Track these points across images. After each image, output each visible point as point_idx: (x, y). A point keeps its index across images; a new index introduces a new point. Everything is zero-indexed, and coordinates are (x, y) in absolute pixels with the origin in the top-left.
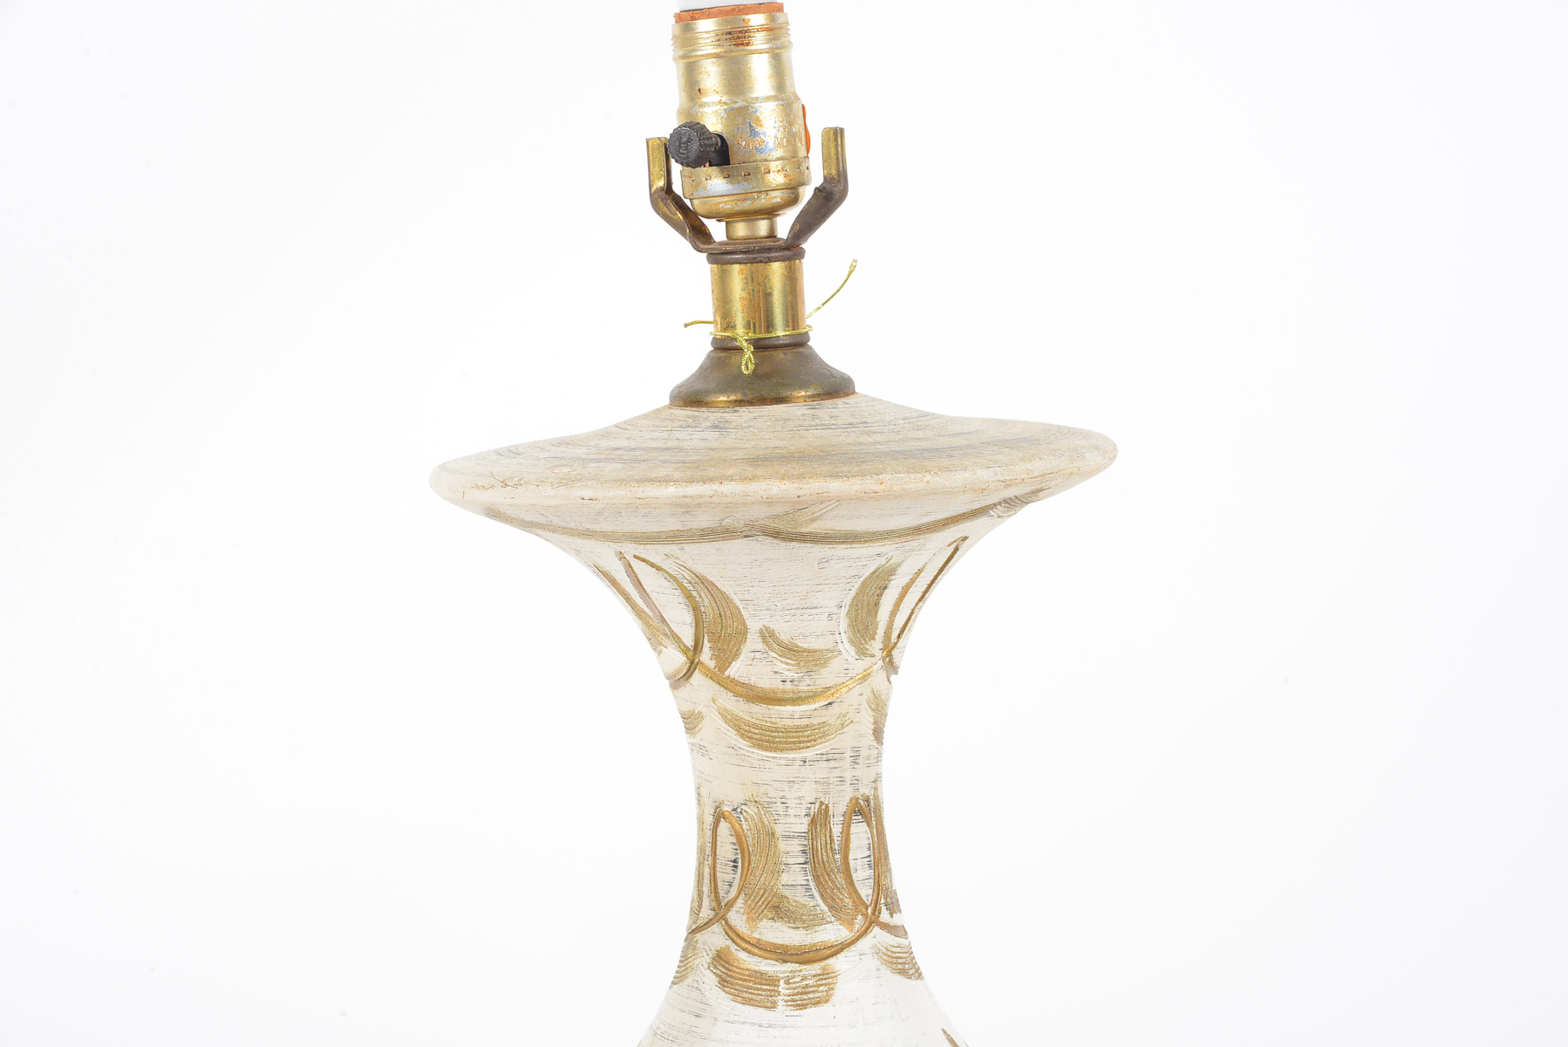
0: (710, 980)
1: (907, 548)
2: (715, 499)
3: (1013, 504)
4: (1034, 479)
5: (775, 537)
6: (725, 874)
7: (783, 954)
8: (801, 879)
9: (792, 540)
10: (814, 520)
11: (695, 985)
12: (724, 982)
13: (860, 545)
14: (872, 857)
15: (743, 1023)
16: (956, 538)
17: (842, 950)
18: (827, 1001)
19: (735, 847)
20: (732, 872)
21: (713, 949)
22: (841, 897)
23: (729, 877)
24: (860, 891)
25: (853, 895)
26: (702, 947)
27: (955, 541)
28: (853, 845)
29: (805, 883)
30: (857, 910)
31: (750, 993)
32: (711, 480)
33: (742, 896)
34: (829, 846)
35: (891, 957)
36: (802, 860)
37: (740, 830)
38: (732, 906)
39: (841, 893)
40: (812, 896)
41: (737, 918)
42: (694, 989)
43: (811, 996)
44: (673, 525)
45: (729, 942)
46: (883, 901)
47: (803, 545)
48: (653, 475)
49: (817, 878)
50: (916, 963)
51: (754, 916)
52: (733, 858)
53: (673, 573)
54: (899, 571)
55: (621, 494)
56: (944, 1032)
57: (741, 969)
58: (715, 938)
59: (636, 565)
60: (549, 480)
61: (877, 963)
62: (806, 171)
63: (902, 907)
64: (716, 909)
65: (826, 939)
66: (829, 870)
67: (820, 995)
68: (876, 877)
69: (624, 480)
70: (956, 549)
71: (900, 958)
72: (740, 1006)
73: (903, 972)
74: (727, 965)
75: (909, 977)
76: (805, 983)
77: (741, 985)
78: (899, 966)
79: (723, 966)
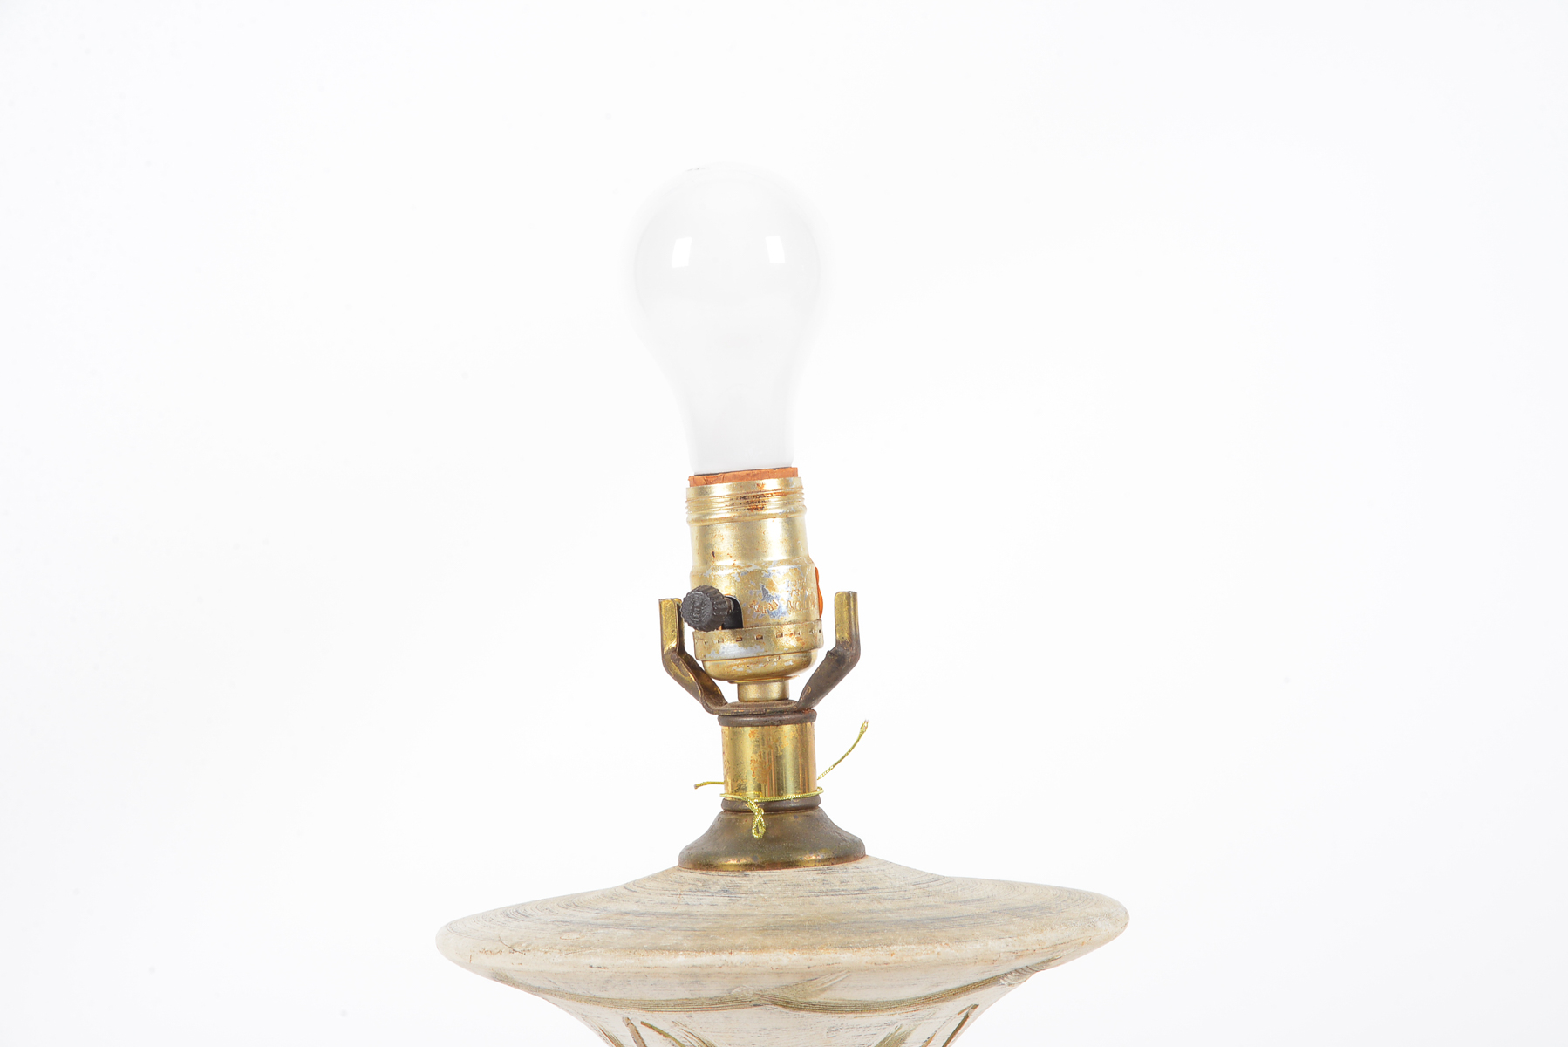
1: (917, 1017)
2: (724, 969)
3: (1023, 973)
4: (1045, 950)
5: (784, 1007)
9: (801, 1009)
10: (824, 990)
13: (869, 1014)
16: (966, 1007)
27: (965, 1009)
32: (721, 950)
44: (681, 993)
47: (812, 1014)
48: (663, 943)
53: (681, 1040)
54: (909, 1040)
55: (630, 962)
59: (644, 1031)
60: (558, 947)
62: (819, 634)
69: (633, 948)
70: (967, 1017)
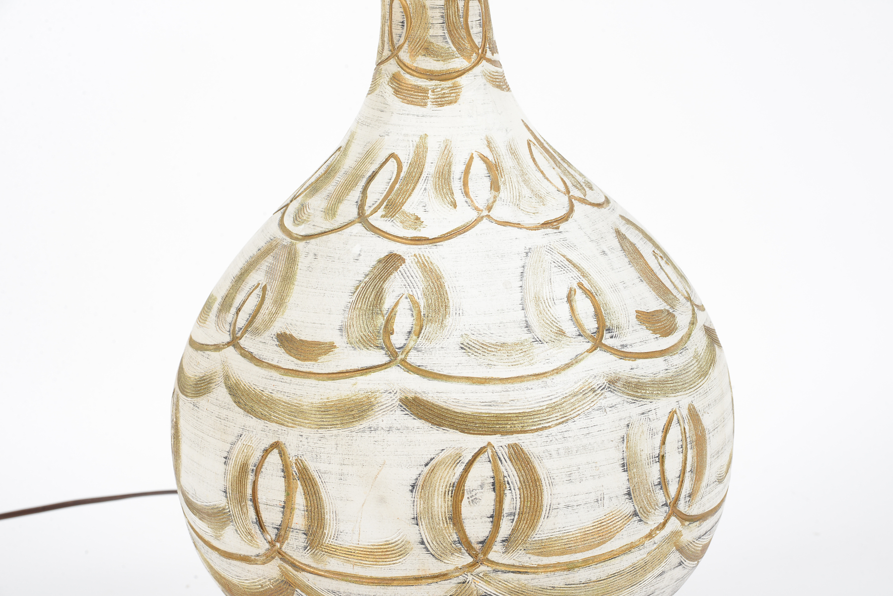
0: (389, 91)
6: (397, 30)
7: (431, 75)
8: (440, 32)
11: (381, 94)
12: (397, 92)
14: (482, 20)
15: (408, 114)
17: (464, 73)
18: (456, 102)
19: (402, 14)
20: (401, 29)
21: (391, 73)
22: (464, 43)
23: (399, 32)
24: (475, 40)
25: (470, 42)
26: (384, 72)
28: (470, 13)
29: (443, 34)
30: (473, 51)
31: (412, 98)
33: (407, 42)
34: (457, 14)
35: (492, 78)
36: (441, 21)
37: (406, 4)
38: (401, 48)
39: (464, 41)
40: (447, 42)
41: (404, 55)
42: (380, 96)
43: (447, 99)
45: (400, 69)
46: (488, 46)
49: (450, 32)
50: (507, 83)
51: (414, 54)
52: (402, 20)
56: (523, 121)
57: (407, 84)
58: (392, 67)
61: (484, 81)
63: (499, 51)
64: (392, 50)
65: (455, 67)
66: (457, 27)
67: (452, 98)
68: (484, 32)
71: (497, 79)
72: (406, 105)
73: (499, 87)
74: (398, 82)
75: (503, 90)
76: (443, 92)
77: (407, 93)
78: (497, 83)
79: (396, 83)
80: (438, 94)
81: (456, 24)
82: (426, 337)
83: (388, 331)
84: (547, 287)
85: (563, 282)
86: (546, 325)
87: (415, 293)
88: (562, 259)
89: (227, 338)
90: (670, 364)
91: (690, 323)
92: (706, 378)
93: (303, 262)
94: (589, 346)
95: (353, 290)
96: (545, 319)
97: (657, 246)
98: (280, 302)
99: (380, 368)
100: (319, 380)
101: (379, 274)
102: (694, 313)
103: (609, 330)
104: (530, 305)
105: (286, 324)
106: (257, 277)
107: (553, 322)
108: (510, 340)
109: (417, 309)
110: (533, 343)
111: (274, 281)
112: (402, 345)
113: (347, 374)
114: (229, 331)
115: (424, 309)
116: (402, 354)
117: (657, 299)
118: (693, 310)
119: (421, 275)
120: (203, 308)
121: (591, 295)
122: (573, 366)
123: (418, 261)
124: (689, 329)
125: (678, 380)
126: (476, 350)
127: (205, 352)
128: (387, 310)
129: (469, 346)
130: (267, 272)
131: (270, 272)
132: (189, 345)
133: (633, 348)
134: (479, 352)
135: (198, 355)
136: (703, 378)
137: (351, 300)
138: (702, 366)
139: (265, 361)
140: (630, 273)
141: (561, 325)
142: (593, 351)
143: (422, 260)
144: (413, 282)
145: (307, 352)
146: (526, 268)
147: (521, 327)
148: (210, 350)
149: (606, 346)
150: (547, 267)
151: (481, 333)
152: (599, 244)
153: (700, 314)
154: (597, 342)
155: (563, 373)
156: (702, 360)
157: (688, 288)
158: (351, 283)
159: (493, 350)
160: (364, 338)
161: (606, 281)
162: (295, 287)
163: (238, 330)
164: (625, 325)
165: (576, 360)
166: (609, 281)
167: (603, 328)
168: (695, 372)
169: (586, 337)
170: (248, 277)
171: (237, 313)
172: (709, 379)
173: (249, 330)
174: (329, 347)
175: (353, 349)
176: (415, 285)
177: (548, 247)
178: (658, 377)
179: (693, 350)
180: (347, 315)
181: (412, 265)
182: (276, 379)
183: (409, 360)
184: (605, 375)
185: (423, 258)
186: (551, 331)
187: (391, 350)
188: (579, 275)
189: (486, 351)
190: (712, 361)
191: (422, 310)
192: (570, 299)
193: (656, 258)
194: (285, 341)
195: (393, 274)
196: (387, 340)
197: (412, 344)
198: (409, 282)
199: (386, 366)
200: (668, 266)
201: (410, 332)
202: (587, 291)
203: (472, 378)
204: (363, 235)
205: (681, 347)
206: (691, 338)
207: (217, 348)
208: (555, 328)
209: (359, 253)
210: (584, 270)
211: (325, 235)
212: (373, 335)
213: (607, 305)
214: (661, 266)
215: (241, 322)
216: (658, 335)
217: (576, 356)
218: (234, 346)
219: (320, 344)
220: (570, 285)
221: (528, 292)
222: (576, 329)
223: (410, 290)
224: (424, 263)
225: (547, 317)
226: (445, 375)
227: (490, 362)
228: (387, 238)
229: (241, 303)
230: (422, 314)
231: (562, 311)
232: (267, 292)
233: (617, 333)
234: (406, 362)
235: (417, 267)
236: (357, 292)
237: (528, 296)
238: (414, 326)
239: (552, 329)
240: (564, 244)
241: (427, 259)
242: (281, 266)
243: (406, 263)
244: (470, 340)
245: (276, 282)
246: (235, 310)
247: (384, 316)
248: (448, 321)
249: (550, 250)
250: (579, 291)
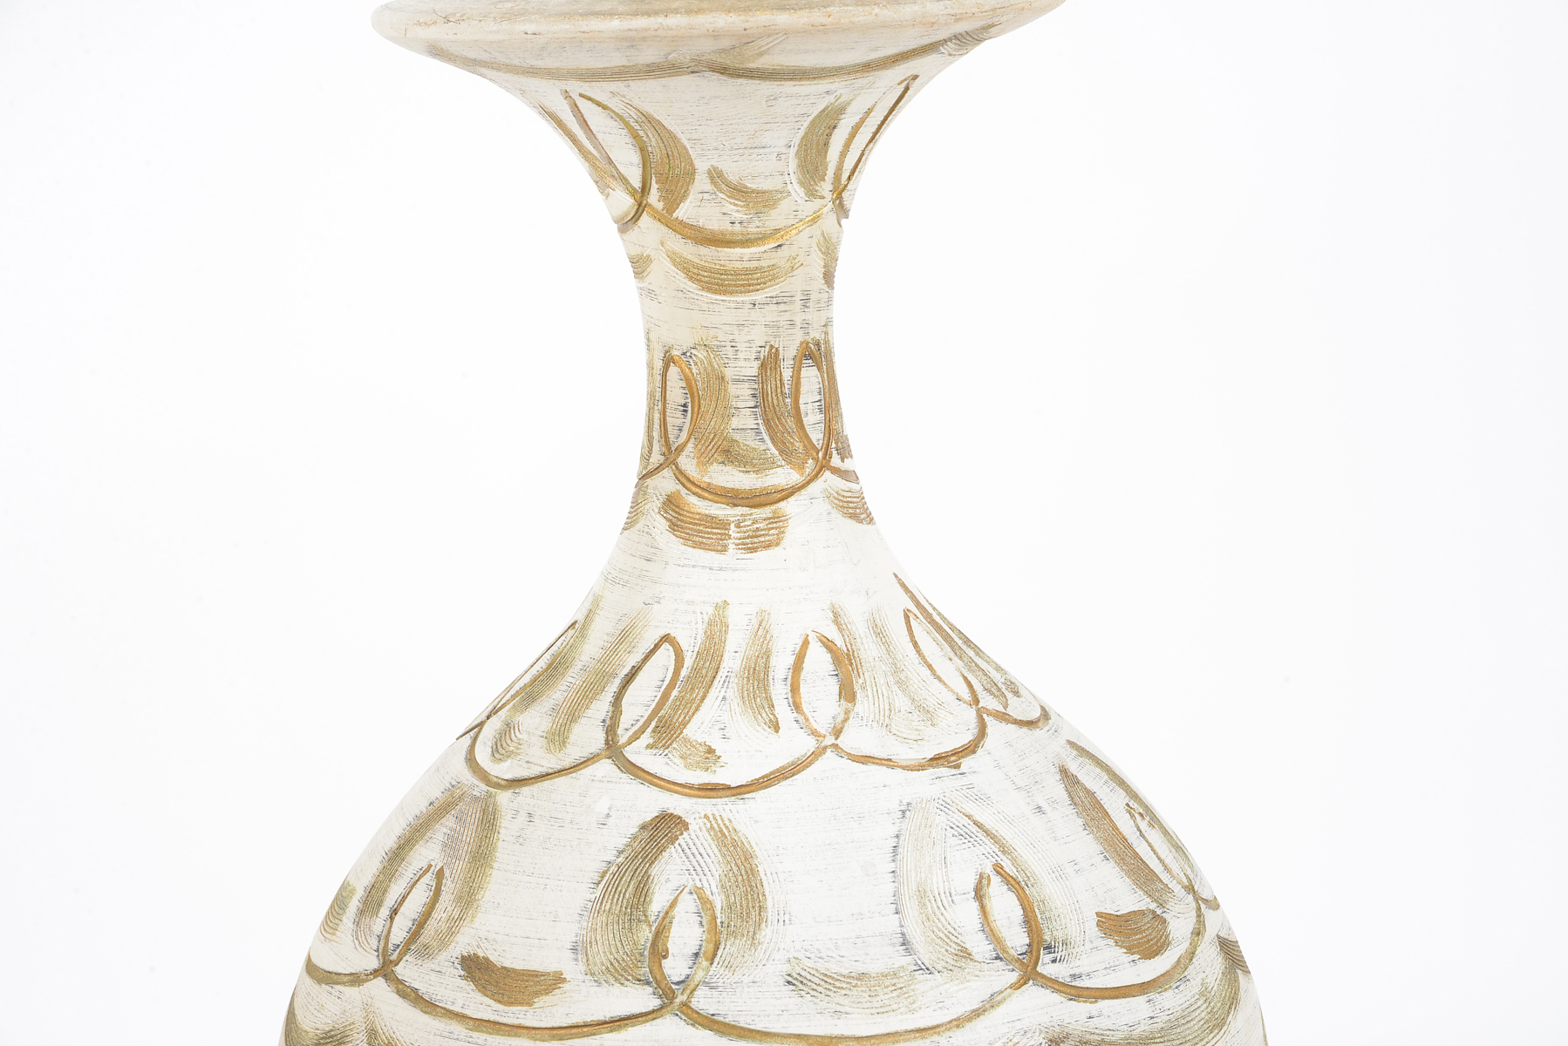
0: (661, 524)
1: (856, 85)
2: (660, 32)
3: (966, 40)
4: (984, 14)
5: (722, 73)
6: (675, 419)
7: (733, 497)
8: (751, 423)
9: (739, 76)
10: (761, 54)
11: (646, 530)
12: (674, 527)
13: (808, 83)
14: (823, 401)
15: (694, 566)
16: (906, 76)
17: (792, 494)
18: (777, 544)
19: (684, 391)
20: (682, 416)
21: (663, 494)
22: (792, 440)
23: (679, 422)
24: (811, 436)
25: (803, 439)
26: (652, 492)
27: (905, 80)
28: (803, 389)
29: (756, 426)
30: (807, 454)
31: (700, 537)
32: (656, 13)
33: (692, 440)
34: (779, 390)
35: (842, 501)
36: (752, 404)
37: (690, 375)
38: (682, 450)
39: (791, 437)
40: (762, 440)
41: (687, 462)
42: (645, 534)
43: (762, 539)
44: (617, 60)
45: (680, 487)
46: (834, 446)
47: (751, 81)
48: (598, 8)
49: (767, 422)
50: (868, 509)
51: (704, 460)
52: (683, 402)
53: (620, 112)
54: (849, 110)
55: (564, 28)
56: (896, 576)
57: (692, 513)
58: (665, 483)
59: (582, 104)
60: (492, 15)
61: (828, 506)
63: (853, 452)
64: (666, 454)
65: (777, 483)
66: (779, 414)
67: (771, 538)
68: (827, 422)
69: (568, 14)
70: (907, 89)
71: (851, 502)
72: (690, 549)
73: (854, 516)
74: (677, 510)
75: (861, 522)
76: (755, 526)
77: (691, 529)
78: (850, 511)
79: (673, 511)
80: (747, 531)
81: (777, 409)
82: (726, 963)
83: (658, 951)
84: (939, 872)
85: (968, 863)
86: (938, 941)
87: (706, 885)
88: (966, 821)
89: (373, 963)
90: (1158, 1007)
91: (1192, 933)
92: (1223, 1031)
93: (508, 828)
94: (1013, 977)
95: (597, 878)
96: (936, 930)
97: (1134, 795)
98: (468, 899)
99: (644, 1018)
100: (536, 1040)
101: (643, 849)
102: (1199, 915)
103: (1048, 948)
104: (909, 906)
105: (479, 939)
106: (428, 853)
107: (950, 936)
108: (874, 968)
109: (709, 913)
110: (914, 973)
111: (457, 862)
112: (682, 978)
113: (585, 1030)
114: (377, 951)
115: (721, 913)
116: (682, 994)
117: (1133, 891)
118: (1199, 909)
119: (716, 851)
120: (332, 907)
121: (1017, 886)
122: (986, 1013)
123: (712, 827)
124: (1191, 944)
125: (1173, 1037)
126: (814, 987)
127: (335, 986)
128: (656, 914)
129: (801, 979)
130: (445, 845)
131: (450, 845)
132: (305, 973)
133: (1092, 981)
134: (819, 989)
135: (322, 992)
136: (1216, 1031)
137: (593, 897)
138: (1215, 1010)
139: (440, 1005)
140: (1086, 846)
141: (964, 940)
142: (1022, 985)
143: (718, 825)
144: (703, 864)
145: (514, 989)
146: (902, 838)
147: (894, 945)
148: (343, 983)
149: (1043, 977)
150: (939, 837)
151: (823, 955)
152: (1030, 794)
153: (1209, 915)
154: (1029, 972)
155: (968, 1026)
156: (1216, 1000)
157: (1188, 869)
158: (594, 867)
159: (844, 985)
160: (616, 965)
161: (1044, 861)
162: (495, 872)
163: (392, 948)
164: (1078, 939)
165: (992, 1003)
166: (1049, 860)
167: (1038, 944)
168: (1203, 1022)
169: (1009, 962)
170: (412, 853)
171: (392, 918)
172: (1227, 1032)
173: (412, 948)
174: (554, 981)
175: (596, 984)
176: (706, 870)
177: (941, 801)
178: (1138, 1031)
179: (1198, 981)
180: (586, 924)
181: (700, 834)
182: (460, 1037)
183: (694, 1004)
184: (1042, 1029)
185: (720, 822)
186: (947, 951)
187: (663, 986)
188: (997, 850)
189: (831, 987)
190: (1232, 1000)
191: (719, 915)
192: (979, 894)
193: (1132, 816)
194: (476, 969)
195: (668, 850)
196: (656, 969)
197: (700, 975)
198: (696, 864)
199: (654, 1016)
200: (1154, 831)
201: (696, 955)
202: (1010, 879)
203: (806, 1036)
204: (614, 780)
205: (1177, 977)
206: (1194, 960)
207: (356, 979)
208: (953, 945)
209: (607, 811)
210: (1005, 842)
211: (548, 779)
212: (631, 960)
213: (1046, 904)
214: (1141, 831)
215: (399, 934)
216: (1136, 957)
217: (992, 995)
218: (385, 976)
219: (537, 976)
220: (980, 868)
221: (905, 881)
222: (991, 947)
223: (697, 878)
224: (721, 831)
225: (940, 926)
226: (759, 1031)
227: (839, 1008)
228: (656, 785)
229: (399, 900)
230: (719, 921)
231: (966, 915)
232: (444, 881)
233: (1063, 953)
234: (690, 1008)
235: (709, 838)
236: (604, 882)
237: (906, 889)
238: (704, 944)
239: (948, 948)
240: (969, 796)
241: (728, 824)
242: (469, 834)
243: (691, 831)
244: (803, 969)
245: (461, 863)
246: (388, 913)
247: (650, 926)
248: (763, 933)
249: (945, 806)
250: (995, 879)
